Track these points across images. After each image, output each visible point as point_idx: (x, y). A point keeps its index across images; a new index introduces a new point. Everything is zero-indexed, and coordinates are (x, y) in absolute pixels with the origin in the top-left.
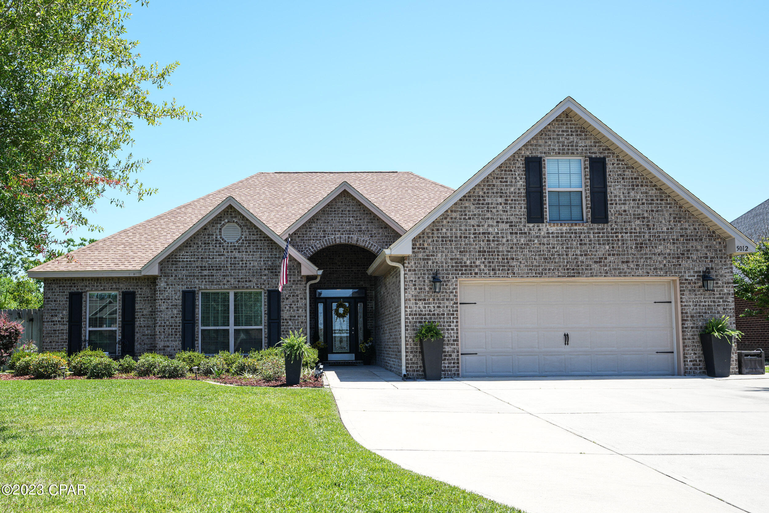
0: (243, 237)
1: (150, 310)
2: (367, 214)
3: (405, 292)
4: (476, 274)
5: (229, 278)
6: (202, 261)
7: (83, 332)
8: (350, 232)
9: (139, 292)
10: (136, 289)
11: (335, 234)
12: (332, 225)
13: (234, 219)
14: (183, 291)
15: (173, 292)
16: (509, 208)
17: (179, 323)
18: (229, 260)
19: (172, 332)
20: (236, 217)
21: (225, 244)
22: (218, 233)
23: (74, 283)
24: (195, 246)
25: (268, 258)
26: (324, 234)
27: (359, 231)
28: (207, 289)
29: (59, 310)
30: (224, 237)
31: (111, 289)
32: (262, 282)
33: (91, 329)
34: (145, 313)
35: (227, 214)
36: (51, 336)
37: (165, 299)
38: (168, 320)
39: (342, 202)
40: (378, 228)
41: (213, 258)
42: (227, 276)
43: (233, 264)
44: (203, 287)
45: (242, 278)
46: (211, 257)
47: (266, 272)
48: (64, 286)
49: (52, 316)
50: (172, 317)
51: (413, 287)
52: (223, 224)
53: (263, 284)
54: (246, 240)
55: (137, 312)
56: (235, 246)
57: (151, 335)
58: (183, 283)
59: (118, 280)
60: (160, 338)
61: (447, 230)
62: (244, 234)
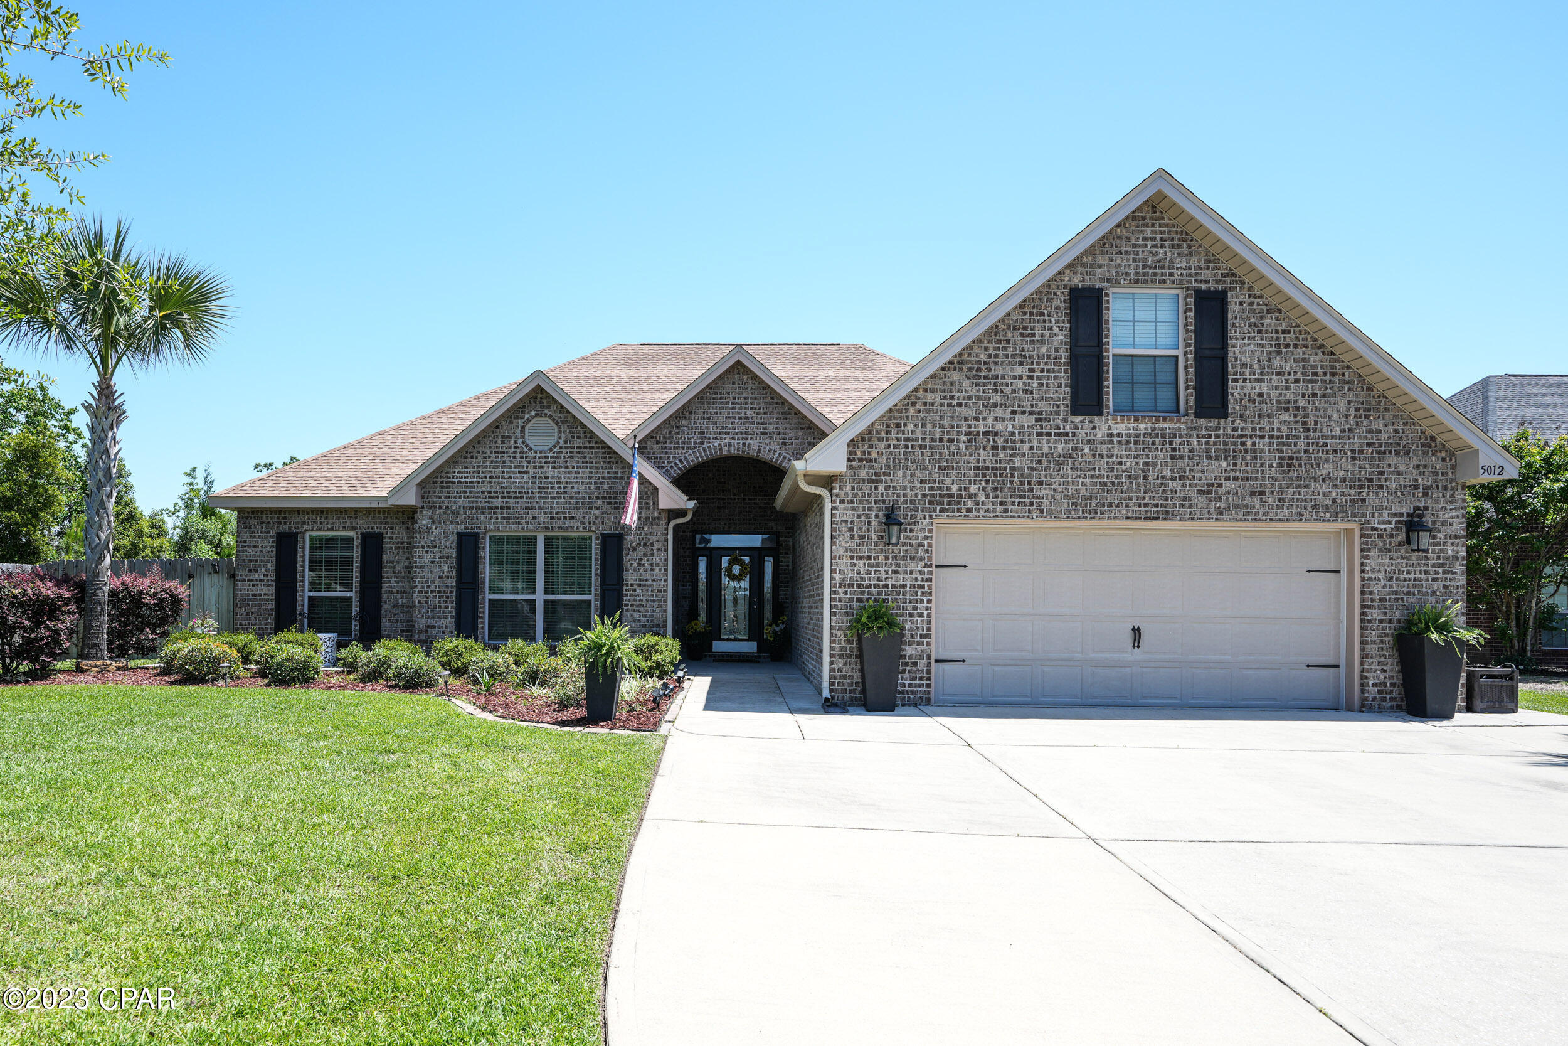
0: (561, 441)
1: (407, 564)
2: (777, 403)
3: (833, 543)
4: (969, 510)
5: (535, 513)
6: (491, 482)
7: (298, 599)
8: (746, 435)
9: (389, 535)
10: (384, 528)
11: (721, 439)
12: (715, 423)
13: (546, 411)
14: (458, 534)
15: (443, 535)
16: (1035, 385)
17: (452, 587)
18: (537, 481)
19: (439, 602)
20: (549, 407)
21: (529, 454)
22: (519, 435)
23: (285, 518)
24: (480, 457)
25: (603, 478)
26: (701, 438)
27: (763, 434)
28: (498, 531)
29: (261, 561)
30: (528, 442)
31: (344, 527)
32: (592, 519)
33: (312, 594)
34: (397, 569)
35: (535, 402)
36: (248, 605)
37: (428, 547)
38: (433, 582)
39: (734, 383)
40: (796, 428)
41: (510, 478)
42: (533, 508)
43: (543, 488)
44: (492, 526)
45: (557, 513)
46: (506, 476)
47: (600, 502)
48: (269, 522)
49: (250, 571)
50: (440, 577)
51: (848, 534)
52: (528, 419)
53: (594, 523)
54: (565, 447)
55: (386, 567)
56: (547, 457)
57: (407, 607)
58: (458, 519)
59: (356, 513)
60: (419, 612)
61: (916, 425)
62: (563, 436)
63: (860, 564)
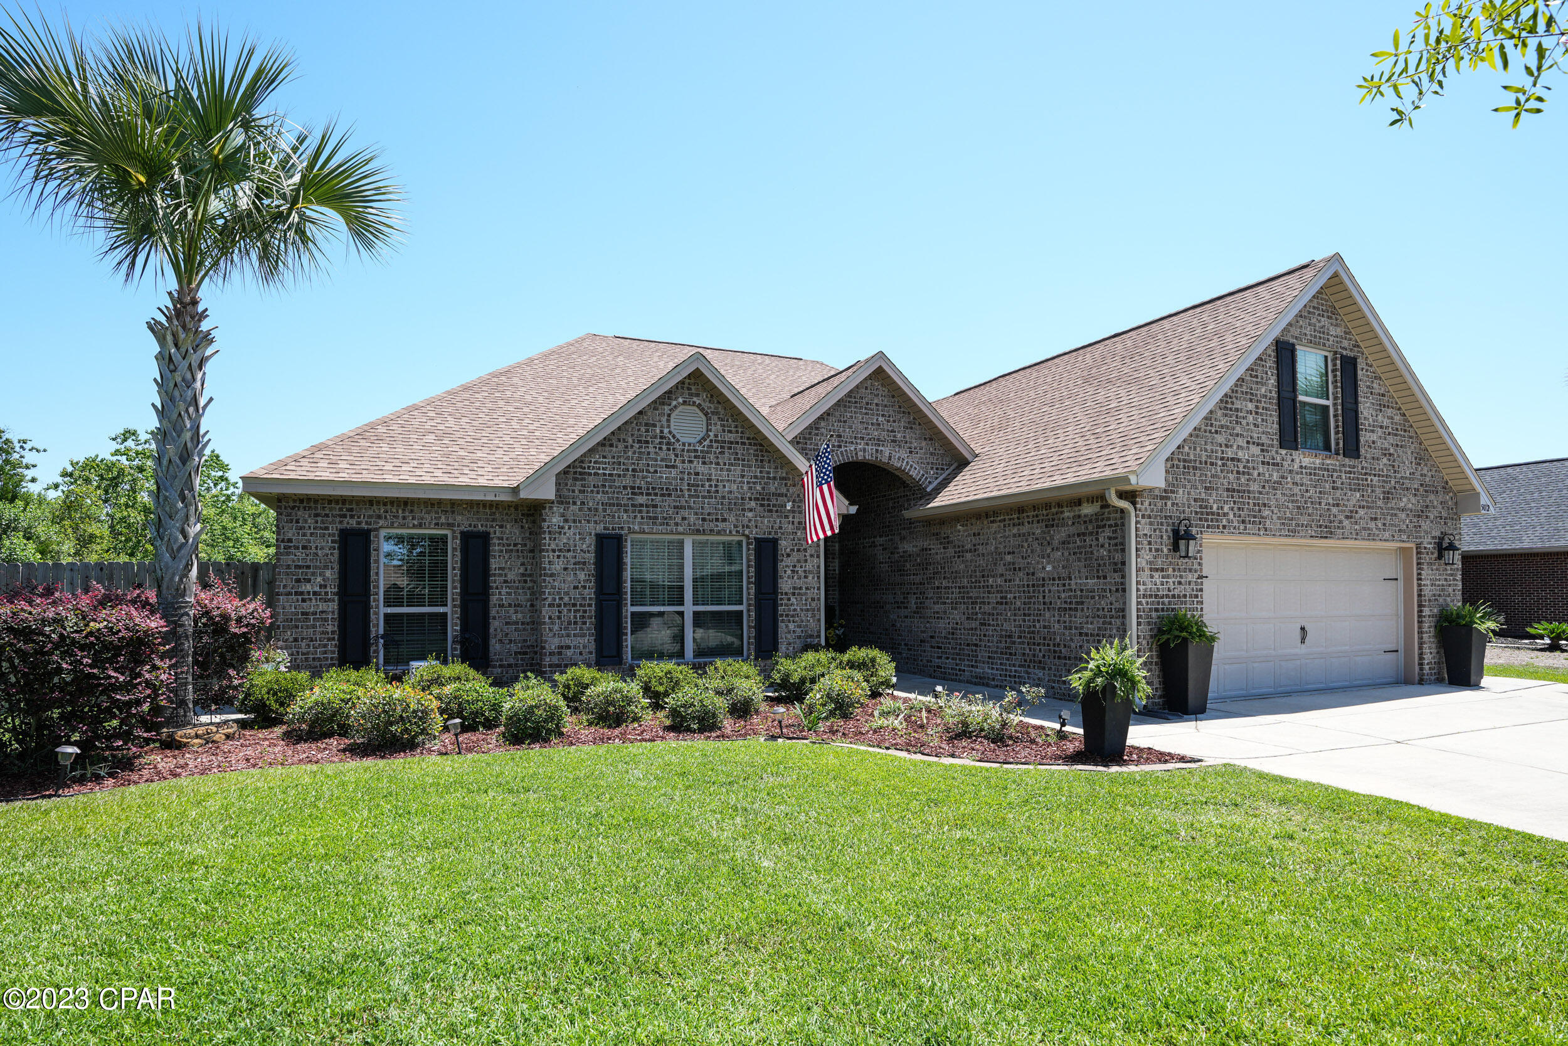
0: (711, 434)
1: (522, 571)
2: (904, 412)
3: (1137, 556)
4: (1224, 527)
5: (685, 513)
6: (634, 476)
7: (372, 617)
8: (879, 441)
9: (498, 534)
10: (492, 527)
11: (857, 443)
12: (851, 427)
13: (695, 399)
14: (597, 535)
15: (578, 537)
16: (1260, 420)
17: (590, 599)
18: (686, 477)
19: (575, 617)
20: (698, 395)
21: (677, 446)
22: (665, 423)
23: (351, 510)
24: (621, 446)
25: (756, 477)
26: (839, 442)
27: (893, 441)
28: (644, 532)
29: (316, 567)
30: (675, 432)
31: (437, 524)
32: (746, 522)
33: (389, 610)
34: (510, 577)
35: (683, 388)
36: (297, 627)
37: (560, 550)
38: (567, 593)
39: (866, 388)
40: (920, 438)
41: (656, 472)
42: (682, 507)
43: (693, 485)
44: (636, 527)
45: (709, 514)
46: (652, 470)
47: (753, 504)
48: (327, 515)
49: (298, 581)
50: (576, 588)
51: (1148, 547)
52: (675, 407)
53: (748, 527)
54: (716, 441)
55: (494, 575)
56: (696, 451)
57: (523, 623)
58: (597, 518)
59: (454, 506)
60: (550, 630)
62: (713, 428)
63: (1156, 575)
